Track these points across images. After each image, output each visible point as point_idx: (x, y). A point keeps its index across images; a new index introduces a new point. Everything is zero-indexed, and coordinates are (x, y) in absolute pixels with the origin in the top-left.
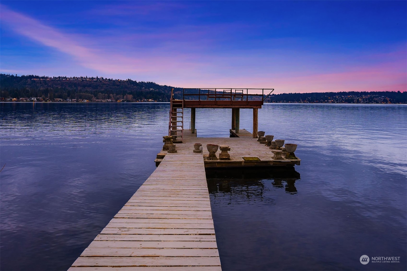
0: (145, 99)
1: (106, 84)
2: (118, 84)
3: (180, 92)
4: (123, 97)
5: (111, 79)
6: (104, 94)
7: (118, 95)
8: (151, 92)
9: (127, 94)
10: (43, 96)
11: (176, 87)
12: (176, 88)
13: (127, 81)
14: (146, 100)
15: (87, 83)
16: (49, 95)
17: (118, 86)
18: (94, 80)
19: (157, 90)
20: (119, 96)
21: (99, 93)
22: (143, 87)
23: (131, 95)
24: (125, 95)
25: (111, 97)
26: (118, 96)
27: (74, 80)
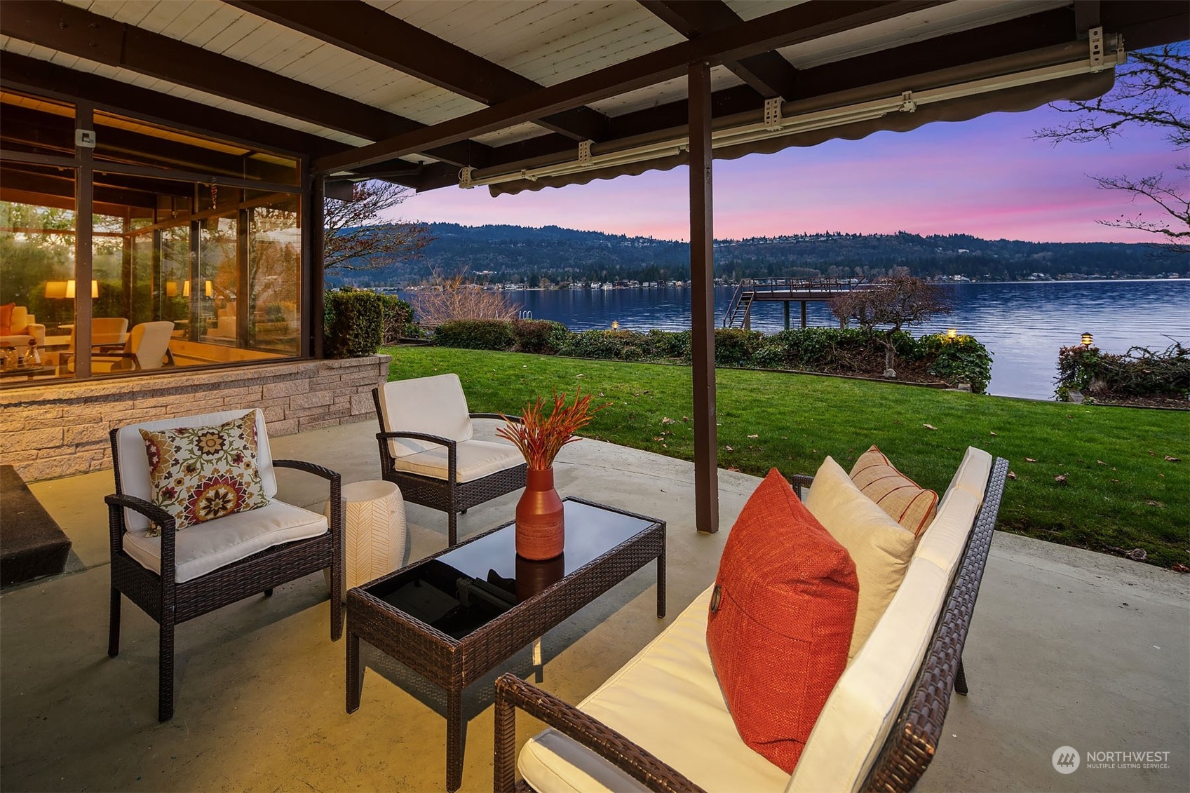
0: (943, 274)
1: (846, 247)
2: (875, 243)
3: (1049, 253)
4: (887, 273)
5: (858, 234)
6: (841, 268)
7: (874, 269)
8: (960, 257)
9: (895, 266)
10: (724, 276)
11: (1036, 243)
12: (1039, 243)
13: (897, 236)
14: (945, 277)
15: (807, 246)
16: (734, 273)
17: (874, 247)
18: (822, 239)
19: (978, 253)
20: (876, 270)
21: (832, 267)
22: (937, 246)
23: (905, 268)
24: (892, 267)
25: (857, 274)
26: (874, 271)
27: (781, 242)
